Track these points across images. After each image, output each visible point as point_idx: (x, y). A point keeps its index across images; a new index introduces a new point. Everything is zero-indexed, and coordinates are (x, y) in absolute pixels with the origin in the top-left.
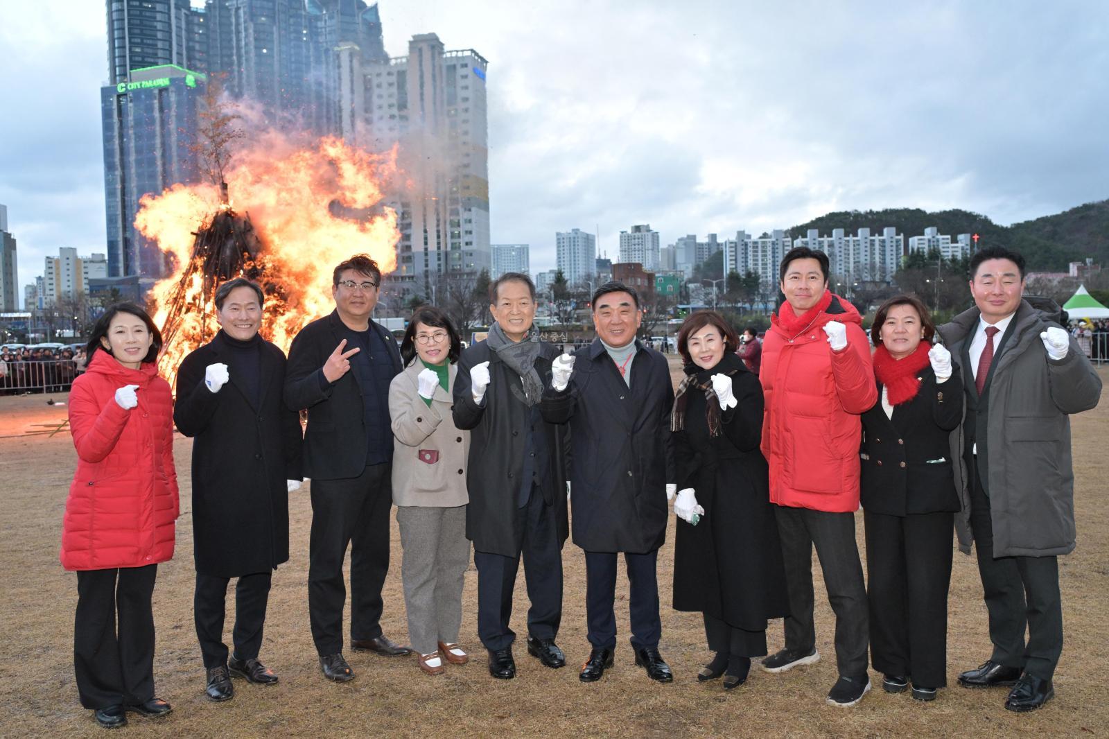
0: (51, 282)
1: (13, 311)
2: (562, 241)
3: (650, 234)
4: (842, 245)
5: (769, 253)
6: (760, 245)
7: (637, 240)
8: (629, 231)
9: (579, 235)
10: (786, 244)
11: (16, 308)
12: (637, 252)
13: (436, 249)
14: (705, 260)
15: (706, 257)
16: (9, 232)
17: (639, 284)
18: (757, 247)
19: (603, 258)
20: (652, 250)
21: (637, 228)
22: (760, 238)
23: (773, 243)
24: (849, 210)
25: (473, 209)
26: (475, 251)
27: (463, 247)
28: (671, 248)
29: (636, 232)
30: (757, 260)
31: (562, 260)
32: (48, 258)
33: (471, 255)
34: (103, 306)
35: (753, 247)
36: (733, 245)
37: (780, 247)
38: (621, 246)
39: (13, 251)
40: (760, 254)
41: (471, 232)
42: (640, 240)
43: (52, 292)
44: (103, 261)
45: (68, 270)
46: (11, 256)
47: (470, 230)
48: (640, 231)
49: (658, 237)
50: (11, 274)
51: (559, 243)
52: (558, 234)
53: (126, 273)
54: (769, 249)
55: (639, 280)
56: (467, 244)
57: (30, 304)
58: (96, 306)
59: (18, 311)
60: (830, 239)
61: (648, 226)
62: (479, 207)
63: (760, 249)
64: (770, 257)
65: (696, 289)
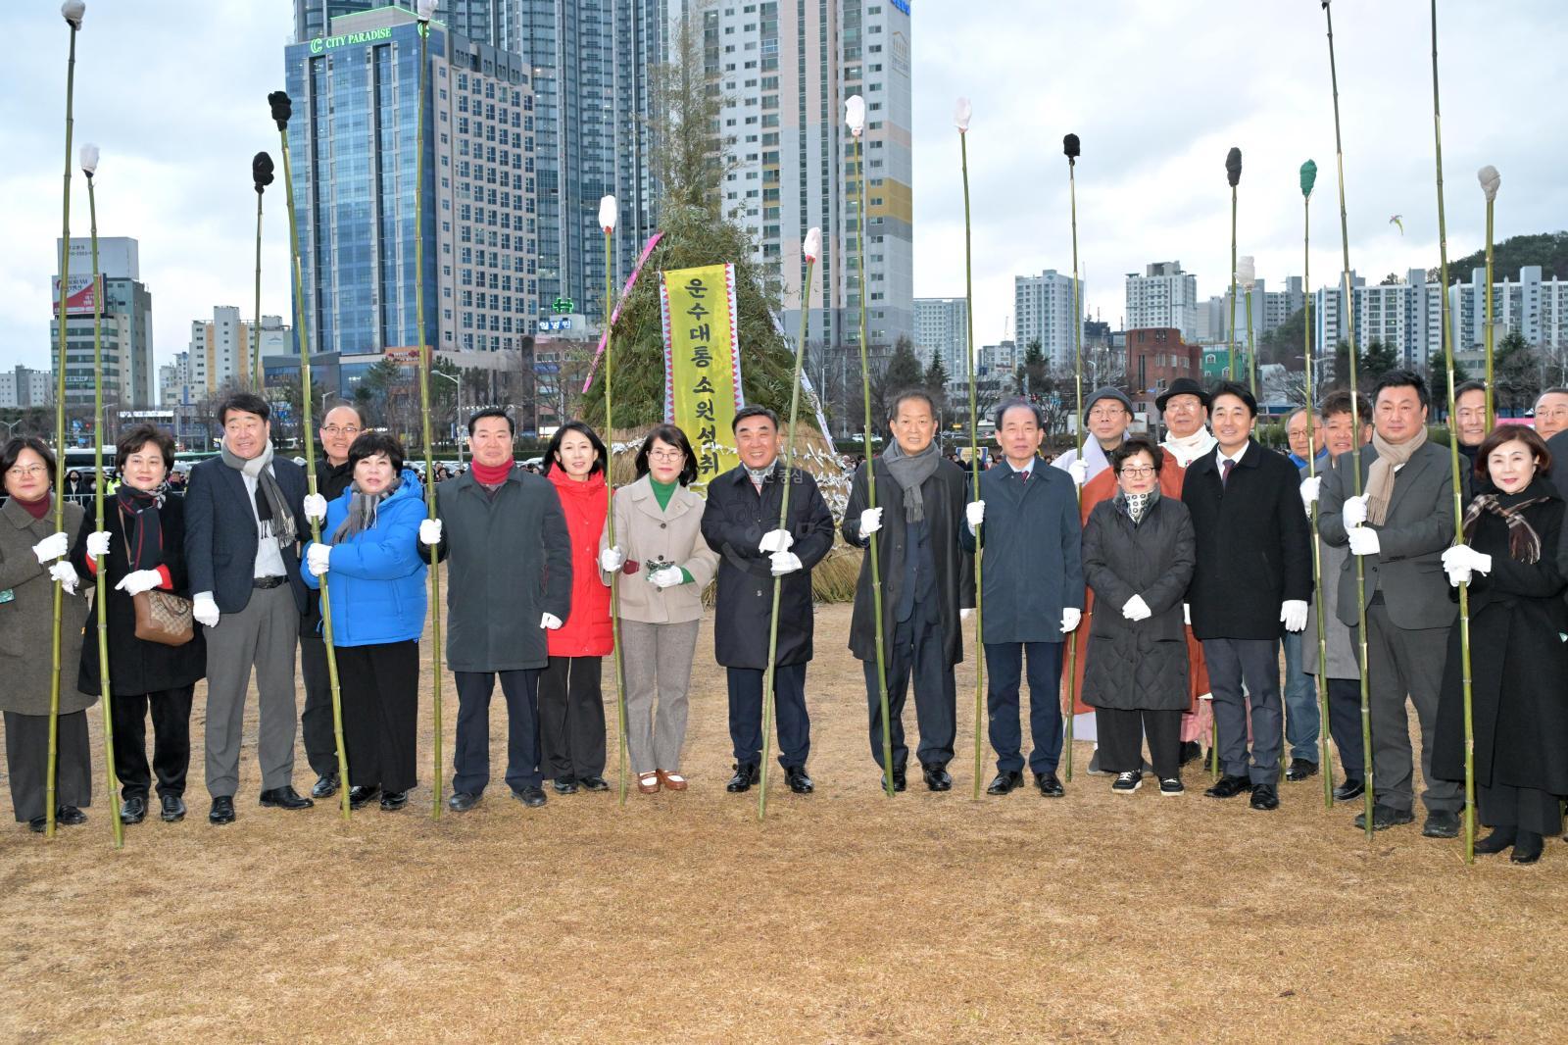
0: (200, 361)
1: (145, 408)
2: (1025, 291)
3: (1179, 278)
4: (1538, 296)
5: (1401, 311)
6: (1383, 297)
7: (1156, 289)
8: (1144, 274)
9: (1056, 280)
10: (1431, 294)
11: (150, 403)
12: (1156, 310)
13: (821, 305)
14: (1280, 323)
15: (1282, 318)
16: (141, 282)
17: (1175, 365)
18: (1378, 299)
19: (1094, 320)
20: (1184, 306)
21: (1158, 268)
22: (1383, 283)
23: (1408, 293)
24: (1550, 233)
25: (886, 238)
26: (888, 308)
27: (868, 303)
28: (1217, 304)
29: (1155, 275)
30: (1378, 323)
31: (1025, 323)
32: (196, 322)
33: (881, 315)
34: (288, 401)
35: (1371, 300)
36: (1334, 296)
37: (1421, 298)
38: (1128, 299)
39: (147, 312)
40: (1383, 312)
41: (881, 277)
42: (1163, 289)
43: (201, 378)
44: (280, 328)
45: (226, 342)
46: (143, 320)
47: (879, 272)
48: (1162, 273)
49: (1194, 283)
50: (144, 349)
51: (1019, 294)
52: (1018, 279)
53: (321, 347)
54: (1401, 302)
55: (1175, 358)
56: (874, 296)
57: (169, 396)
58: (278, 401)
59: (152, 409)
60: (1515, 284)
61: (1177, 264)
62: (896, 234)
63: (1383, 304)
64: (1401, 317)
65: (1277, 375)
